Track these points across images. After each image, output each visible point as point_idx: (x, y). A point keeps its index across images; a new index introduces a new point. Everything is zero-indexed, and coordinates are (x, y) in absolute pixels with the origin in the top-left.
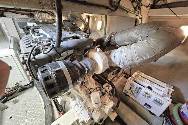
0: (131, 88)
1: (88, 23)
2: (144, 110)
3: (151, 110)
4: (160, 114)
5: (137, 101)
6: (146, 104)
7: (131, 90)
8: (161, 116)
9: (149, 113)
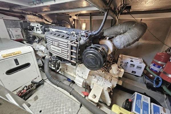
0: (121, 65)
1: (74, 25)
2: (132, 76)
3: (136, 74)
4: (141, 74)
5: (127, 72)
6: (133, 72)
7: (122, 66)
8: (142, 75)
9: (135, 76)
